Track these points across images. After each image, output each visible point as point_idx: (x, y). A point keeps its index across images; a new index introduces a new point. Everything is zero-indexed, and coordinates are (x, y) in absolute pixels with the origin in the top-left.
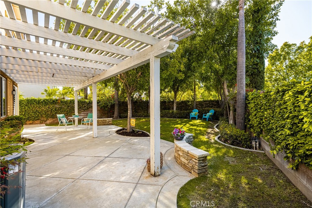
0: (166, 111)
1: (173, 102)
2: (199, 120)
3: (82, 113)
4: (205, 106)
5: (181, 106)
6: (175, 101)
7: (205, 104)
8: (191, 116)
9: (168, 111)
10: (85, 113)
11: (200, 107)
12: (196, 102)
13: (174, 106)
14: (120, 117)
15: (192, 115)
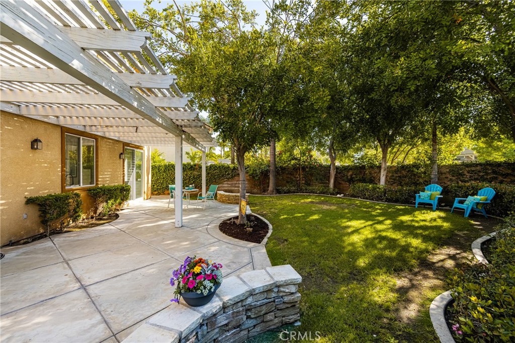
0: (361, 184)
1: (379, 167)
2: (441, 210)
3: (225, 183)
4: (471, 177)
5: (400, 177)
6: (383, 166)
7: (468, 172)
8: (418, 201)
9: (365, 184)
10: (229, 183)
11: (454, 178)
12: (439, 167)
13: (382, 176)
14: (279, 192)
15: (422, 197)
